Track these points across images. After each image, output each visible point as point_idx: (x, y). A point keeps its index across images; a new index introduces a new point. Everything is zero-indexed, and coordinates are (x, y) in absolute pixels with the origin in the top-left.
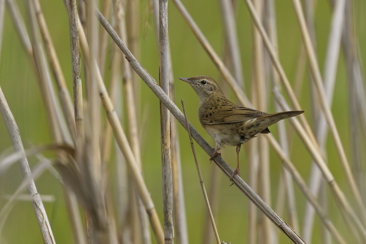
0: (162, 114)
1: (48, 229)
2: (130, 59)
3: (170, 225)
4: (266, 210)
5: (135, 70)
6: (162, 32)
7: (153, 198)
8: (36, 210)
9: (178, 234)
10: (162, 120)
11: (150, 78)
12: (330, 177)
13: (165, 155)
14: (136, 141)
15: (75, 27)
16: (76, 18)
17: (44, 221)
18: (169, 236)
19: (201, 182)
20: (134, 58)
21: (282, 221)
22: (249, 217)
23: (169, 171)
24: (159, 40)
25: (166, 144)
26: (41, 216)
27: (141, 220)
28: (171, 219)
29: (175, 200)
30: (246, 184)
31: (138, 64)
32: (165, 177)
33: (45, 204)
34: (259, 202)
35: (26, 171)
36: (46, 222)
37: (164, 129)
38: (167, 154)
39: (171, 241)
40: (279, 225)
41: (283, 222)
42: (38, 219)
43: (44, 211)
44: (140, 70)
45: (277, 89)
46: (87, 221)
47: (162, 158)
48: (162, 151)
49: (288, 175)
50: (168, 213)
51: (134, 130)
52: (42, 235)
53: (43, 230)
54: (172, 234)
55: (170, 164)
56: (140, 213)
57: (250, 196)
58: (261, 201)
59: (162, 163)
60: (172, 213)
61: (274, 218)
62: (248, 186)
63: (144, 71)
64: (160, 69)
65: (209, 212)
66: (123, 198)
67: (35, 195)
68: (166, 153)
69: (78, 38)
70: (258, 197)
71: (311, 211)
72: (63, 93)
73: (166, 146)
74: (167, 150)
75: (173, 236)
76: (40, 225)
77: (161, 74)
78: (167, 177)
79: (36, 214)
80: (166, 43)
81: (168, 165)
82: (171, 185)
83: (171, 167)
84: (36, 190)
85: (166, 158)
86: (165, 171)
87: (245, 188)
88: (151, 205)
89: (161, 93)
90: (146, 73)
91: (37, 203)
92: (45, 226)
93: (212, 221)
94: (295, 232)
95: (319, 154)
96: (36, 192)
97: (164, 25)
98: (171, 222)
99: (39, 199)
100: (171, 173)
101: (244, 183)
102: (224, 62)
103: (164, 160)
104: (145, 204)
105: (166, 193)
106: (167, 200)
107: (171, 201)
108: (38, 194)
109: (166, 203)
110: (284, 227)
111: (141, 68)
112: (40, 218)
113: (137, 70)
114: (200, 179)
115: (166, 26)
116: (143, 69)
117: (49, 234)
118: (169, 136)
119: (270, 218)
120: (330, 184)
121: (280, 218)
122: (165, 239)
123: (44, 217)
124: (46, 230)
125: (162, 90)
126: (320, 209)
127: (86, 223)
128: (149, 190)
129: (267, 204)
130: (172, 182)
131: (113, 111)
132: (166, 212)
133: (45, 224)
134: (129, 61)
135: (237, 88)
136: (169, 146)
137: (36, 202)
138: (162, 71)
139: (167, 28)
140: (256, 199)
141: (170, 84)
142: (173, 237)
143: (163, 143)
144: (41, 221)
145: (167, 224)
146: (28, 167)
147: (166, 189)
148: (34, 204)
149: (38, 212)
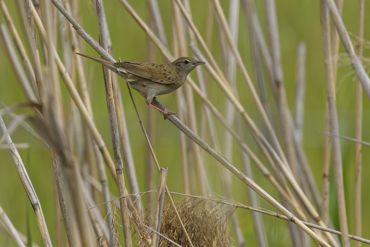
0: (104, 71)
1: (23, 170)
2: (76, 28)
3: (119, 159)
4: (194, 138)
5: (81, 36)
6: (98, 7)
7: (103, 138)
8: (12, 155)
9: (126, 165)
10: (105, 76)
11: (93, 41)
12: (242, 109)
13: (110, 103)
14: (86, 95)
15: (29, 10)
16: (29, 2)
17: (20, 164)
18: (119, 167)
19: (140, 122)
20: (80, 27)
21: (207, 145)
22: (181, 146)
23: (114, 116)
24: (96, 14)
25: (110, 95)
26: (17, 160)
27: (96, 156)
28: (119, 153)
29: (122, 138)
30: (176, 118)
31: (83, 31)
32: (111, 121)
33: (20, 150)
34: (188, 132)
35: (1, 126)
36: (21, 165)
37: (107, 83)
38: (112, 103)
39: (121, 171)
40: (206, 148)
41: (209, 146)
42: (14, 163)
43: (18, 156)
44: (85, 35)
45: (193, 44)
46: (53, 161)
47: (108, 106)
48: (107, 101)
49: (208, 110)
50: (116, 149)
51: (84, 86)
52: (19, 175)
53: (20, 171)
54: (122, 165)
55: (114, 110)
56: (95, 151)
57: (181, 127)
58: (190, 130)
59: (108, 110)
60: (119, 149)
61: (201, 143)
62: (178, 120)
63: (88, 36)
64: (100, 36)
65: (149, 145)
66: (80, 141)
67: (10, 144)
68: (110, 102)
69: (32, 17)
70: (187, 128)
71: (229, 137)
72: (26, 62)
73: (110, 97)
74: (111, 99)
75: (122, 166)
76: (16, 167)
77: (100, 40)
78: (113, 120)
79: (13, 159)
80: (102, 15)
81: (113, 111)
82: (116, 127)
83: (115, 113)
84: (11, 140)
85: (110, 106)
86: (111, 116)
87: (176, 121)
88: (103, 144)
89: (103, 52)
90: (90, 38)
91: (13, 151)
92: (21, 168)
93: (152, 152)
94: (218, 153)
95: (231, 92)
96: (11, 141)
97: (99, 1)
98: (119, 156)
99: (14, 147)
100: (116, 117)
101: (175, 117)
102: (149, 26)
103: (109, 108)
104: (98, 143)
105: (113, 134)
106: (115, 139)
107: (118, 139)
108: (13, 143)
109: (114, 141)
110: (209, 149)
111: (86, 34)
112: (16, 162)
113: (83, 35)
114: (140, 120)
115: (101, 2)
116: (87, 34)
117: (25, 173)
118: (111, 89)
119: (198, 144)
120: (242, 114)
121: (205, 143)
122: (116, 170)
123: (20, 161)
124: (22, 171)
125: (104, 50)
126: (237, 135)
127: (53, 163)
128: (100, 132)
129: (195, 133)
130: (117, 124)
131: (66, 72)
132: (115, 149)
133: (20, 166)
134: (76, 29)
135: (161, 45)
136: (112, 96)
137: (11, 149)
138: (102, 38)
139: (102, 3)
140: (186, 130)
141: (108, 47)
142: (122, 168)
143: (108, 94)
144: (17, 164)
145: (116, 158)
146: (3, 122)
147: (113, 130)
148: (11, 151)
149: (14, 157)
